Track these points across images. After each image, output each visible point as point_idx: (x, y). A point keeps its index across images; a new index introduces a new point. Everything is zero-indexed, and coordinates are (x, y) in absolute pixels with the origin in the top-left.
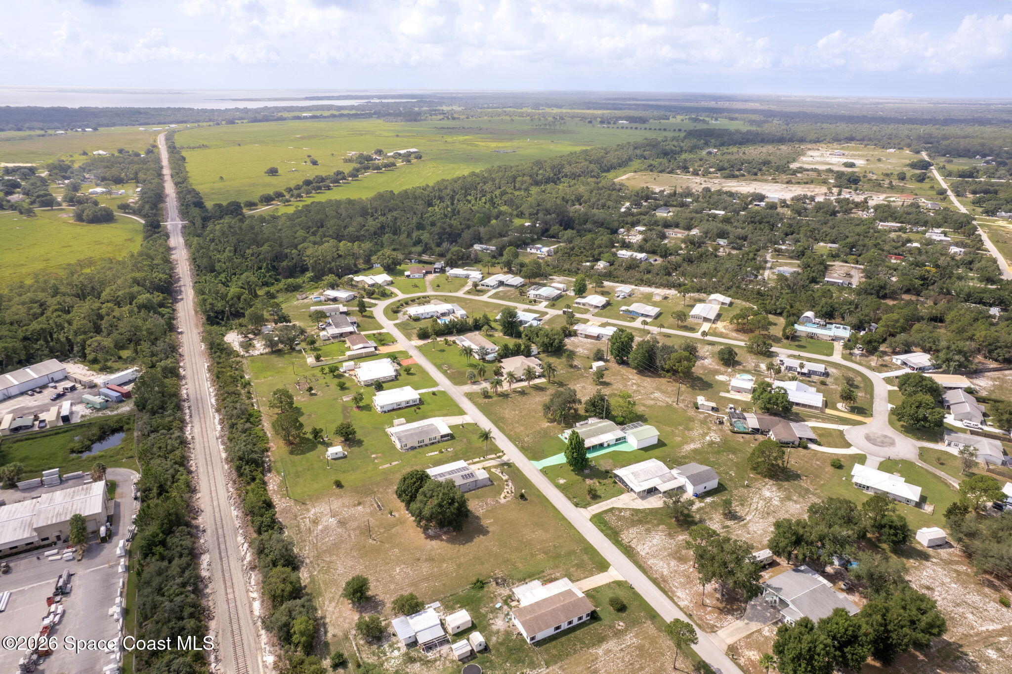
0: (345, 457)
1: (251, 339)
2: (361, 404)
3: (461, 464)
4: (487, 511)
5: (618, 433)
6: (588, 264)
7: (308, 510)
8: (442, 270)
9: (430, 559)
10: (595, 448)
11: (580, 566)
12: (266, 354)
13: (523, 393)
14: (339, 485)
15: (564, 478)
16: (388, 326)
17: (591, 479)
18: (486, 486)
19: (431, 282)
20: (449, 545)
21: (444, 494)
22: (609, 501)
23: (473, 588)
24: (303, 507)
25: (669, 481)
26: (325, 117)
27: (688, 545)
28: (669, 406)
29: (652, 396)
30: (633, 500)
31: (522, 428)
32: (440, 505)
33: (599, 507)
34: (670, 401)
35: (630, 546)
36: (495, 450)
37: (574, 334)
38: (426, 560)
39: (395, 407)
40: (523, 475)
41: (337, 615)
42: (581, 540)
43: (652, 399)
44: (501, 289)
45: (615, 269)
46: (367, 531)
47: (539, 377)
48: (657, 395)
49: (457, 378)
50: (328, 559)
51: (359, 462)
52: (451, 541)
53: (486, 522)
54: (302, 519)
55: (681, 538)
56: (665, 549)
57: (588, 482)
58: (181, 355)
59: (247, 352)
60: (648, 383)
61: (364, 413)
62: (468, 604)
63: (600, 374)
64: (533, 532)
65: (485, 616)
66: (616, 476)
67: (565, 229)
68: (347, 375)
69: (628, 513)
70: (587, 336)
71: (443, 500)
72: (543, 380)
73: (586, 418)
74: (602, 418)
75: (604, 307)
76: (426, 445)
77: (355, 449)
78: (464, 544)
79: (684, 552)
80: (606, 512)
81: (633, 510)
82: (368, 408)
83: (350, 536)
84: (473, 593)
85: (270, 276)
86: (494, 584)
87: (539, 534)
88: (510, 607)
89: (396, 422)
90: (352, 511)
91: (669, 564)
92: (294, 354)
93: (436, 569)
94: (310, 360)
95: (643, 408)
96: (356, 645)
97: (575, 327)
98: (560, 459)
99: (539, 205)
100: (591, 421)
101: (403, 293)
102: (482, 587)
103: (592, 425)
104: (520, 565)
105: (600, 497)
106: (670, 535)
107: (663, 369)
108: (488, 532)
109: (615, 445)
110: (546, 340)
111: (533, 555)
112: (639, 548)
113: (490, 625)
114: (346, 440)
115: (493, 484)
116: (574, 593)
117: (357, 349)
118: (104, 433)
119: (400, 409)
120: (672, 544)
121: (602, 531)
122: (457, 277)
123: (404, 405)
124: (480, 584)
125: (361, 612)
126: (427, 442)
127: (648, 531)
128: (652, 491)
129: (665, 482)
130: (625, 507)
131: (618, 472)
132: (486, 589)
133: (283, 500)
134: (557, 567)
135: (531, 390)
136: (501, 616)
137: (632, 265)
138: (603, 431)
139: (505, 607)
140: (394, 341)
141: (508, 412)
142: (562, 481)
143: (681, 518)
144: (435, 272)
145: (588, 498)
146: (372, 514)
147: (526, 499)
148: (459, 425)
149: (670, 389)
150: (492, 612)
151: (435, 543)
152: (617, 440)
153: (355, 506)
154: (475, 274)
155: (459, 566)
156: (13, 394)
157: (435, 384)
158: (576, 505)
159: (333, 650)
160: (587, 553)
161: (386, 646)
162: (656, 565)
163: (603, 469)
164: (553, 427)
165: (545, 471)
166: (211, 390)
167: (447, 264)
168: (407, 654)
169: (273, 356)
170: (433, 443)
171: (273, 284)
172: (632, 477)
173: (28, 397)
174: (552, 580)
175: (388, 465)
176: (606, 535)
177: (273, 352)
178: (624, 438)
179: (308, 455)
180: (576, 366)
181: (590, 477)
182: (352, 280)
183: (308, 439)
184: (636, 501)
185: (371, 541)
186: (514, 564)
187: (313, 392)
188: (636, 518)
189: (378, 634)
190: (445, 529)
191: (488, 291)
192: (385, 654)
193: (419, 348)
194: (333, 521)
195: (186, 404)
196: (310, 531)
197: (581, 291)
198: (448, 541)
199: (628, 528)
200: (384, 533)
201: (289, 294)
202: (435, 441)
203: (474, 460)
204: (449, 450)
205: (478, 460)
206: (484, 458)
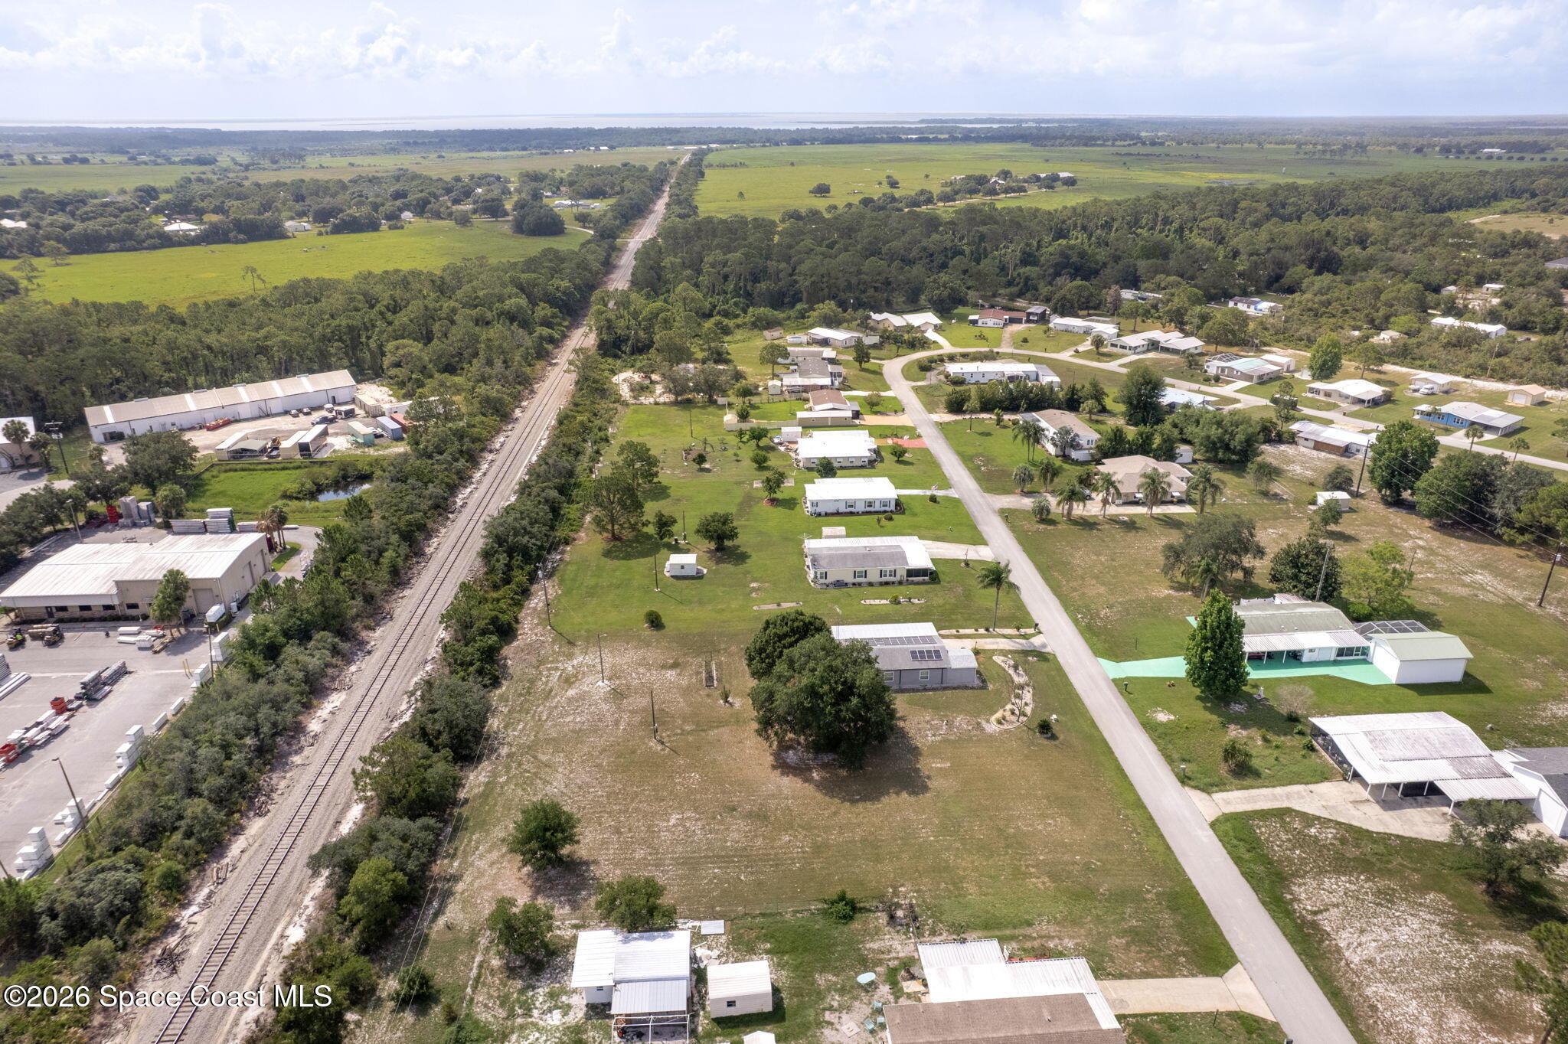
0: (699, 576)
1: (652, 382)
2: (779, 495)
3: (927, 629)
4: (945, 741)
5: (1351, 636)
6: (1357, 333)
7: (570, 656)
8: (1043, 319)
9: (760, 816)
10: (1272, 658)
11: (1144, 938)
12: (665, 403)
13: (1130, 525)
14: (655, 622)
15: (1171, 711)
16: (900, 389)
17: (1245, 727)
18: (966, 688)
19: (1012, 335)
20: (819, 796)
21: (831, 668)
22: (1279, 790)
23: (825, 913)
24: (565, 649)
25: (1481, 777)
26: (941, 140)
27: (1526, 978)
28: (1511, 605)
29: (1467, 579)
30: (1355, 802)
31: (1102, 590)
32: (812, 692)
33: (1248, 800)
34: (1518, 596)
35: (1315, 925)
36: (1021, 619)
37: (1292, 439)
38: (749, 815)
39: (843, 509)
40: (1069, 684)
41: (485, 881)
42: (1169, 868)
43: (1464, 585)
44: (1151, 355)
45: (1419, 344)
46: (654, 720)
47: (1180, 502)
48: (1481, 577)
49: (991, 479)
50: (544, 758)
51: (719, 591)
52: (828, 787)
53: (931, 765)
54: (549, 669)
55: (1498, 947)
56: (1435, 966)
57: (1235, 732)
58: (532, 392)
59: (635, 398)
60: (1460, 551)
61: (780, 512)
62: (793, 950)
63: (1333, 513)
64: (1044, 816)
65: (820, 995)
66: (1318, 733)
67: (1319, 273)
68: (782, 449)
69: (1330, 833)
70: (1319, 446)
71: (824, 680)
72: (1188, 509)
73: (1270, 594)
74: (1312, 598)
75: (1375, 403)
76: (871, 584)
77: (729, 568)
78: (853, 802)
79: (1504, 995)
80: (1264, 815)
81: (1349, 828)
82: (791, 503)
83: (617, 723)
84: (820, 924)
85: (736, 304)
86: (883, 918)
87: (1056, 826)
88: (897, 992)
89: (826, 530)
90: (654, 676)
91: (1440, 1017)
92: (711, 409)
93: (759, 842)
94: (730, 418)
95: (1432, 598)
96: (480, 966)
97: (1295, 427)
98: (1175, 667)
99: (1273, 240)
100: (1279, 599)
101: (953, 345)
102: (847, 918)
103: (1281, 606)
104: (973, 889)
105: (1257, 774)
106: (1460, 930)
107: (1509, 523)
108: (925, 788)
109: (1335, 663)
110: (1215, 432)
111: (1018, 874)
112: (1343, 939)
113: (820, 1024)
114: (720, 548)
115: (984, 687)
116: (1088, 1010)
117: (820, 410)
118: (345, 477)
119: (852, 513)
120: (1461, 957)
121: (1238, 861)
122: (1067, 331)
123: (860, 508)
124: (848, 909)
125: (538, 891)
126: (874, 576)
127: (1386, 897)
128: (1421, 792)
129: (1468, 777)
130: (1325, 814)
131: (1323, 723)
132: (856, 925)
133: (540, 629)
134: (1076, 922)
135: (1153, 522)
136: (862, 1009)
137: (1463, 341)
138: (1306, 626)
139: (885, 989)
140: (899, 409)
141: (1083, 555)
142: (1163, 717)
143: (1509, 889)
144: (1028, 321)
145: (1223, 769)
146: (686, 691)
147: (1054, 737)
148: (959, 561)
149: (1521, 572)
150: (842, 991)
151: (789, 784)
152: (1341, 652)
153: (664, 667)
154: (1106, 328)
155: (818, 849)
156: (274, 411)
157: (946, 484)
158: (1184, 779)
159: (426, 961)
160: (1174, 909)
161: (542, 992)
162: (1392, 1005)
163: (1284, 711)
164: (1182, 600)
165: (1125, 687)
166: (543, 443)
167: (1055, 311)
168: (577, 1029)
169: (674, 409)
170: (887, 583)
171: (737, 316)
172: (1363, 743)
173: (288, 418)
174: (1043, 954)
175: (773, 606)
176: (1249, 876)
177: (676, 403)
178: (1364, 651)
179: (633, 563)
180: (1276, 495)
181: (1243, 722)
182: (869, 317)
183: (648, 537)
184: (1365, 808)
185: (652, 743)
186: (957, 883)
187: (707, 466)
188: (1352, 852)
189: (541, 955)
190: (827, 758)
191: (1123, 356)
192: (528, 1013)
193: (941, 426)
194: (603, 686)
195: (490, 457)
196: (548, 694)
197: (1327, 369)
198: (820, 786)
199: (1322, 872)
200: (689, 733)
201: (756, 332)
202: (892, 579)
203: (962, 632)
204: (916, 601)
205: (971, 631)
206: (987, 630)
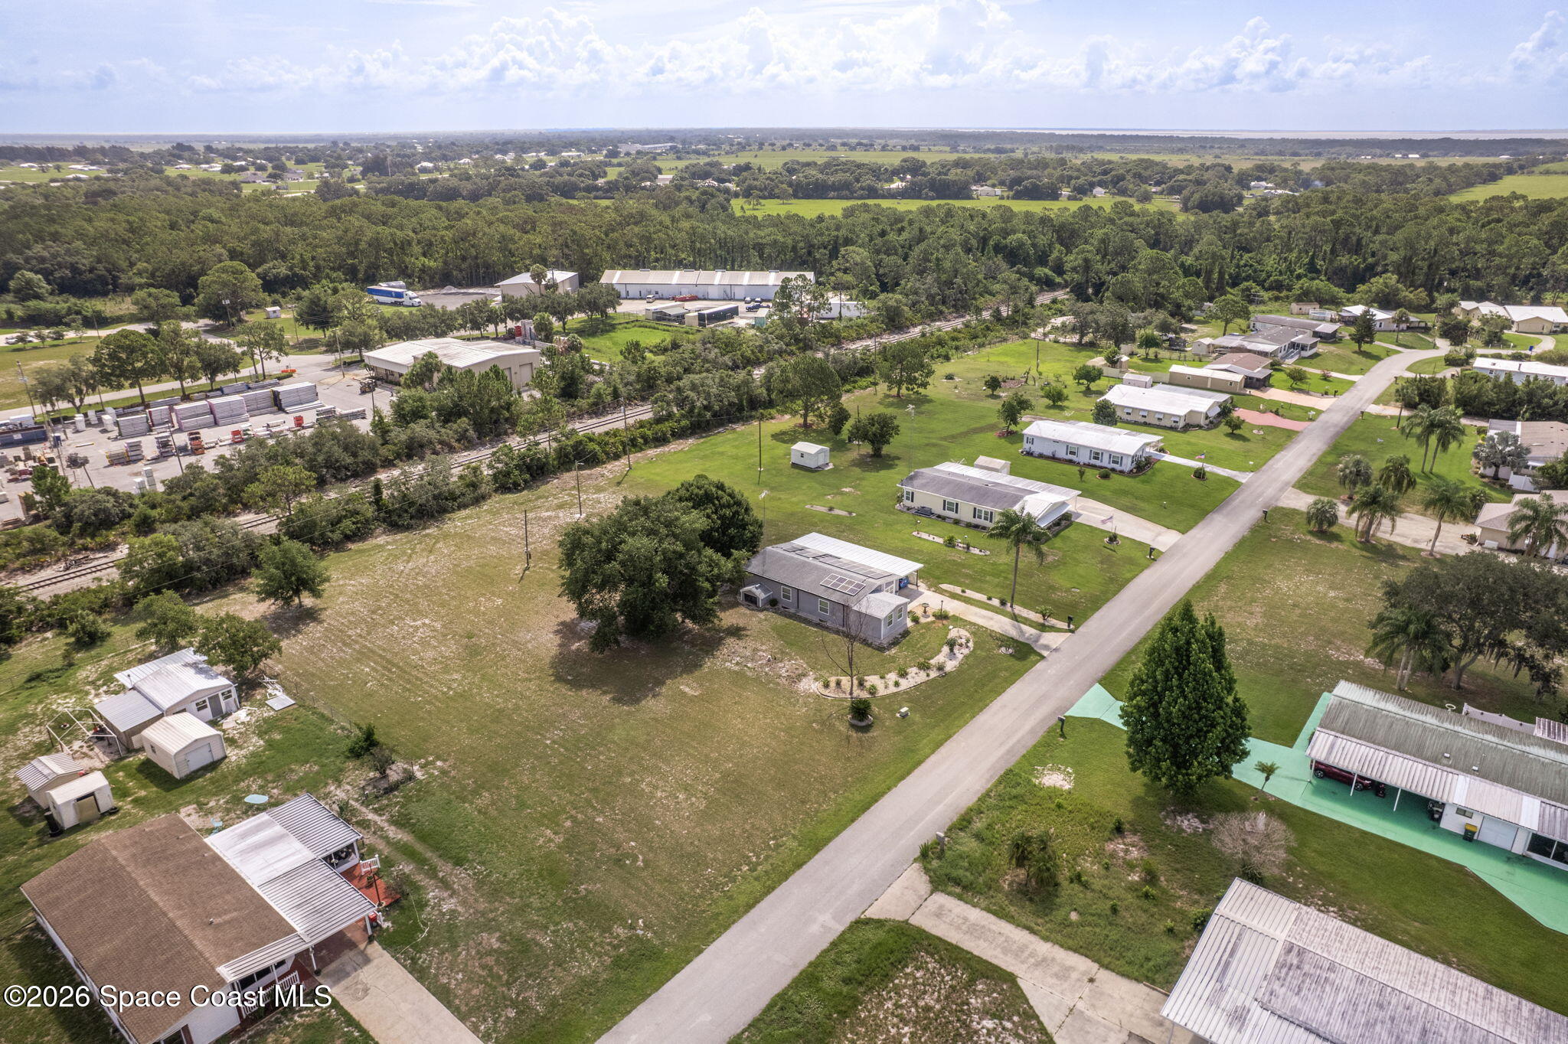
4: (738, 673)
7: (600, 491)
9: (475, 651)
16: (1379, 376)
18: (858, 639)
39: (1062, 453)
52: (566, 659)
61: (996, 443)
77: (855, 471)
80: (959, 959)
89: (981, 459)
114: (877, 455)
141: (1306, 581)
142: (1053, 779)
175: (825, 509)
187: (1000, 393)
193: (1365, 417)
194: (576, 517)
202: (987, 524)
203: (970, 593)
204: (976, 551)
205: (982, 597)
206: (1003, 603)
